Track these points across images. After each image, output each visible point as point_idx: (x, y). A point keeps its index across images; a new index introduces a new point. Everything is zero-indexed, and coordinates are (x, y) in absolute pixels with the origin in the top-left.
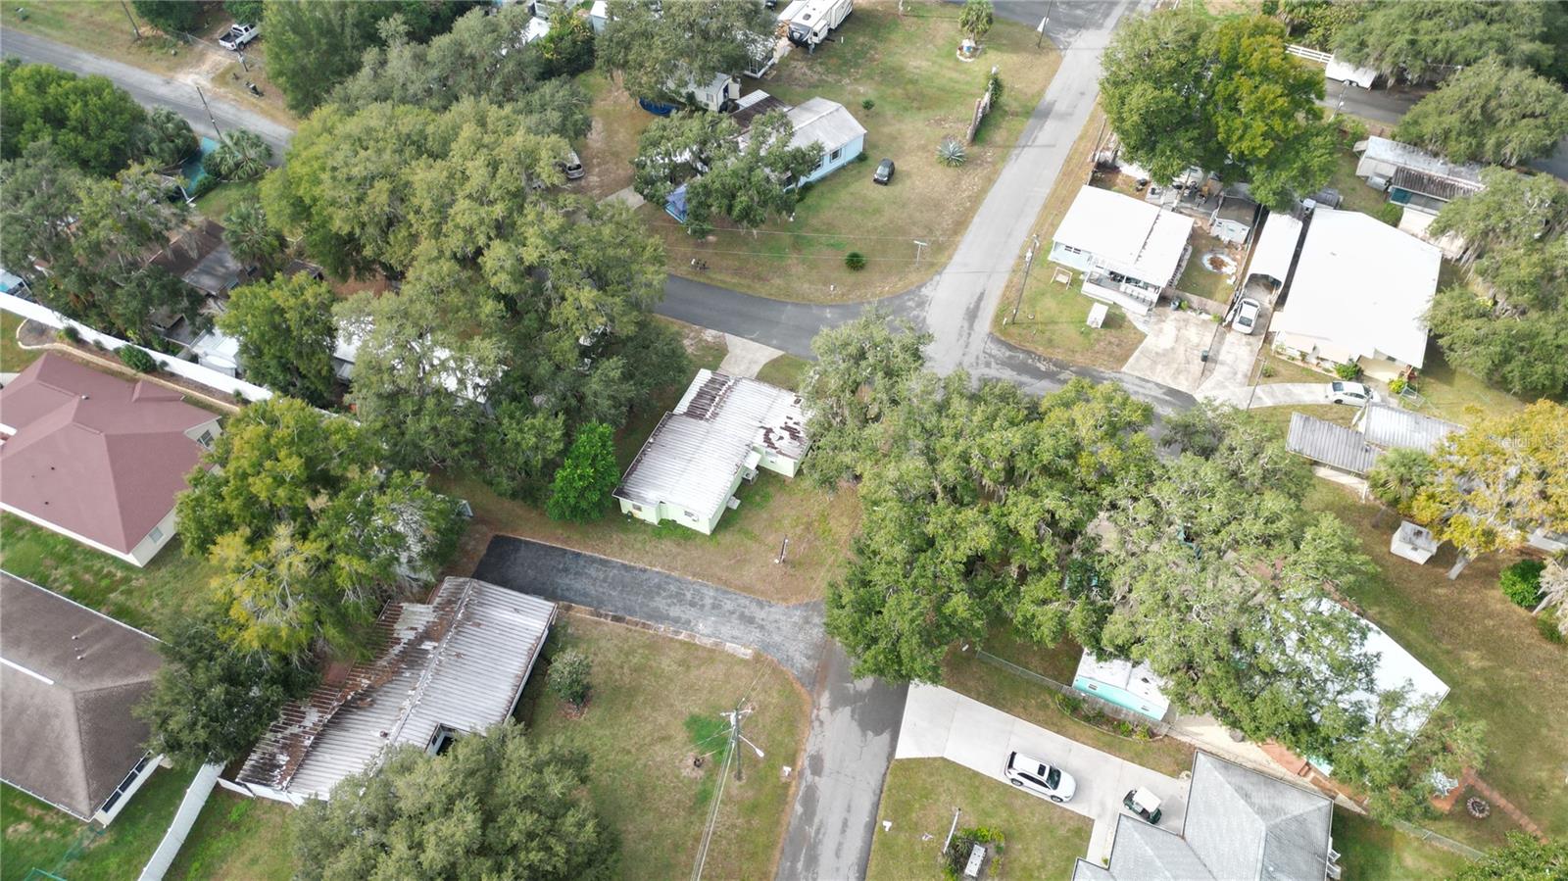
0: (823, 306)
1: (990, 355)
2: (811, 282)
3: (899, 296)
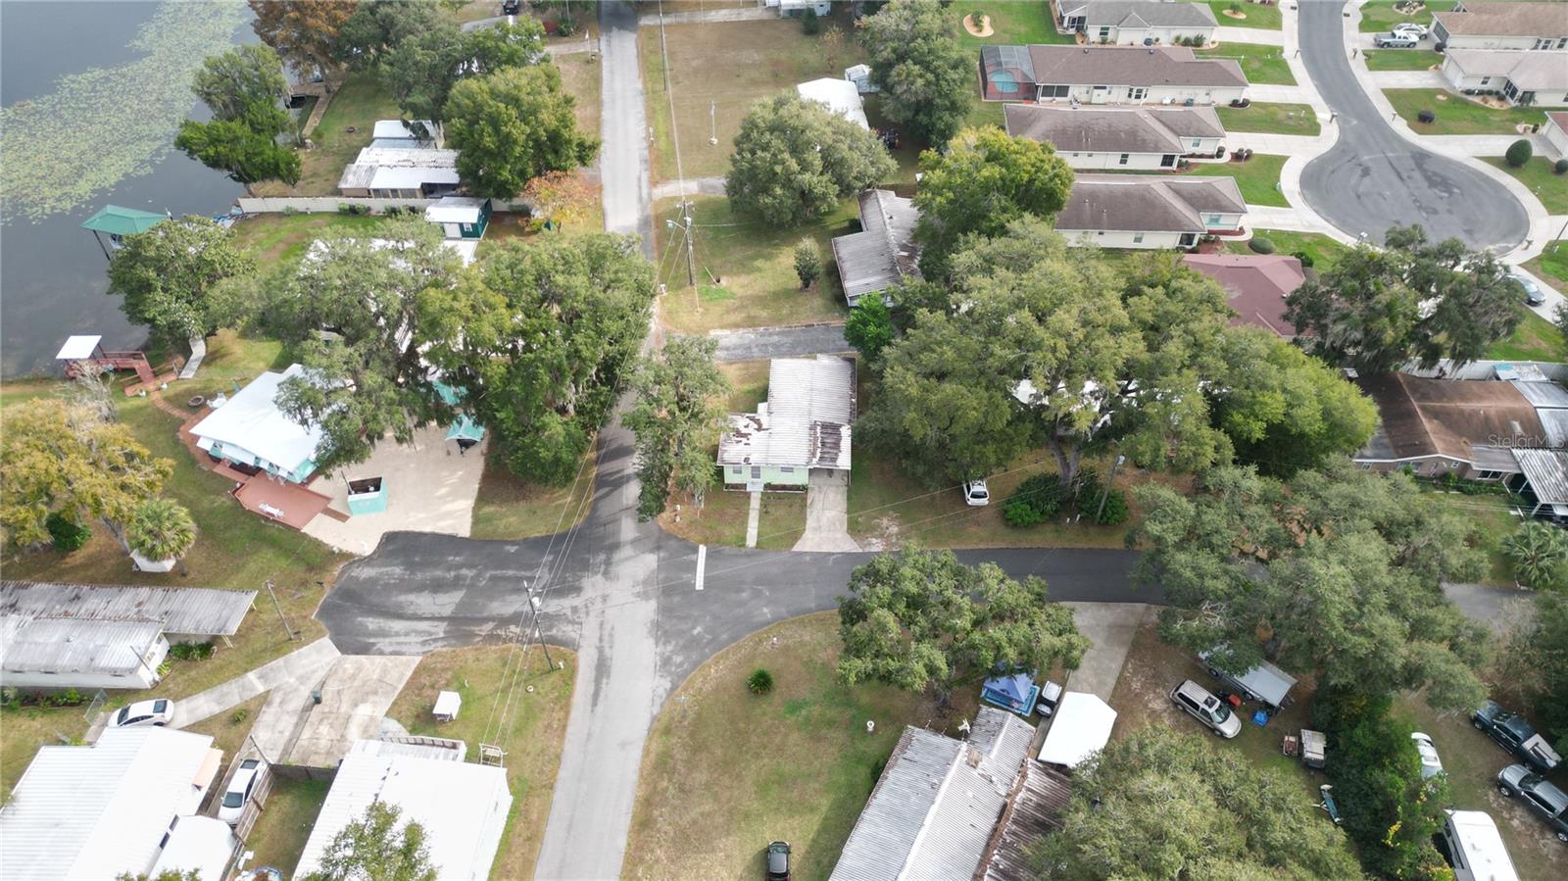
0: (778, 621)
1: (573, 622)
2: (802, 644)
3: (695, 665)
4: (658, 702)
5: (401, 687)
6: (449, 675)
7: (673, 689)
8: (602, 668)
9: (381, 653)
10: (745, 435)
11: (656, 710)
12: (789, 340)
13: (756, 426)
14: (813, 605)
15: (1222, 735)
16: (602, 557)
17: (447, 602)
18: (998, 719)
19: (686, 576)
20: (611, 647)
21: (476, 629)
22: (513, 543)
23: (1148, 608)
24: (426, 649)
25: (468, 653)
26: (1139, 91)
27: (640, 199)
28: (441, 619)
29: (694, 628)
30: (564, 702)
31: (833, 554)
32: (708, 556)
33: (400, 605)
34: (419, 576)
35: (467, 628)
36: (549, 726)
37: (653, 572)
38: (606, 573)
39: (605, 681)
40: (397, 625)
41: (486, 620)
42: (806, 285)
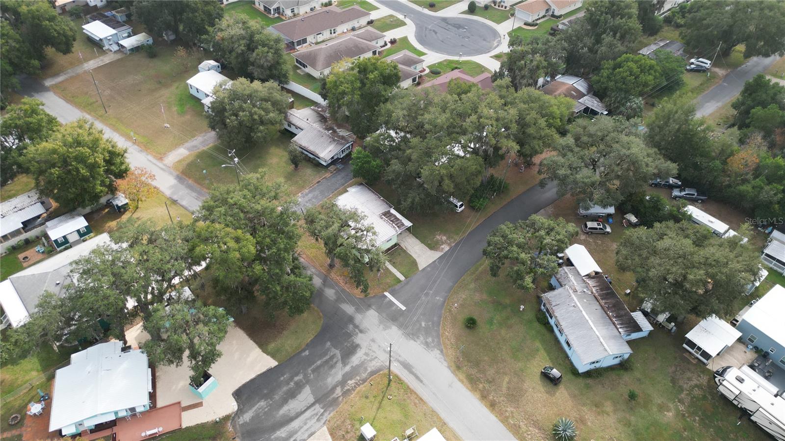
0: (447, 299)
1: (372, 360)
4: (442, 360)
6: (348, 422)
7: (442, 351)
8: (407, 366)
11: (445, 364)
14: (451, 284)
15: (608, 232)
16: (351, 327)
17: (306, 396)
19: (394, 308)
20: (400, 356)
21: (335, 395)
22: (304, 350)
24: (323, 421)
25: (343, 406)
26: (334, 30)
28: (313, 405)
29: (421, 325)
30: (409, 390)
31: (435, 261)
32: (393, 295)
33: (284, 415)
34: (277, 397)
35: (332, 397)
36: (415, 404)
37: (378, 316)
38: (361, 331)
39: (414, 370)
40: (295, 424)
41: (333, 389)
42: (296, 166)
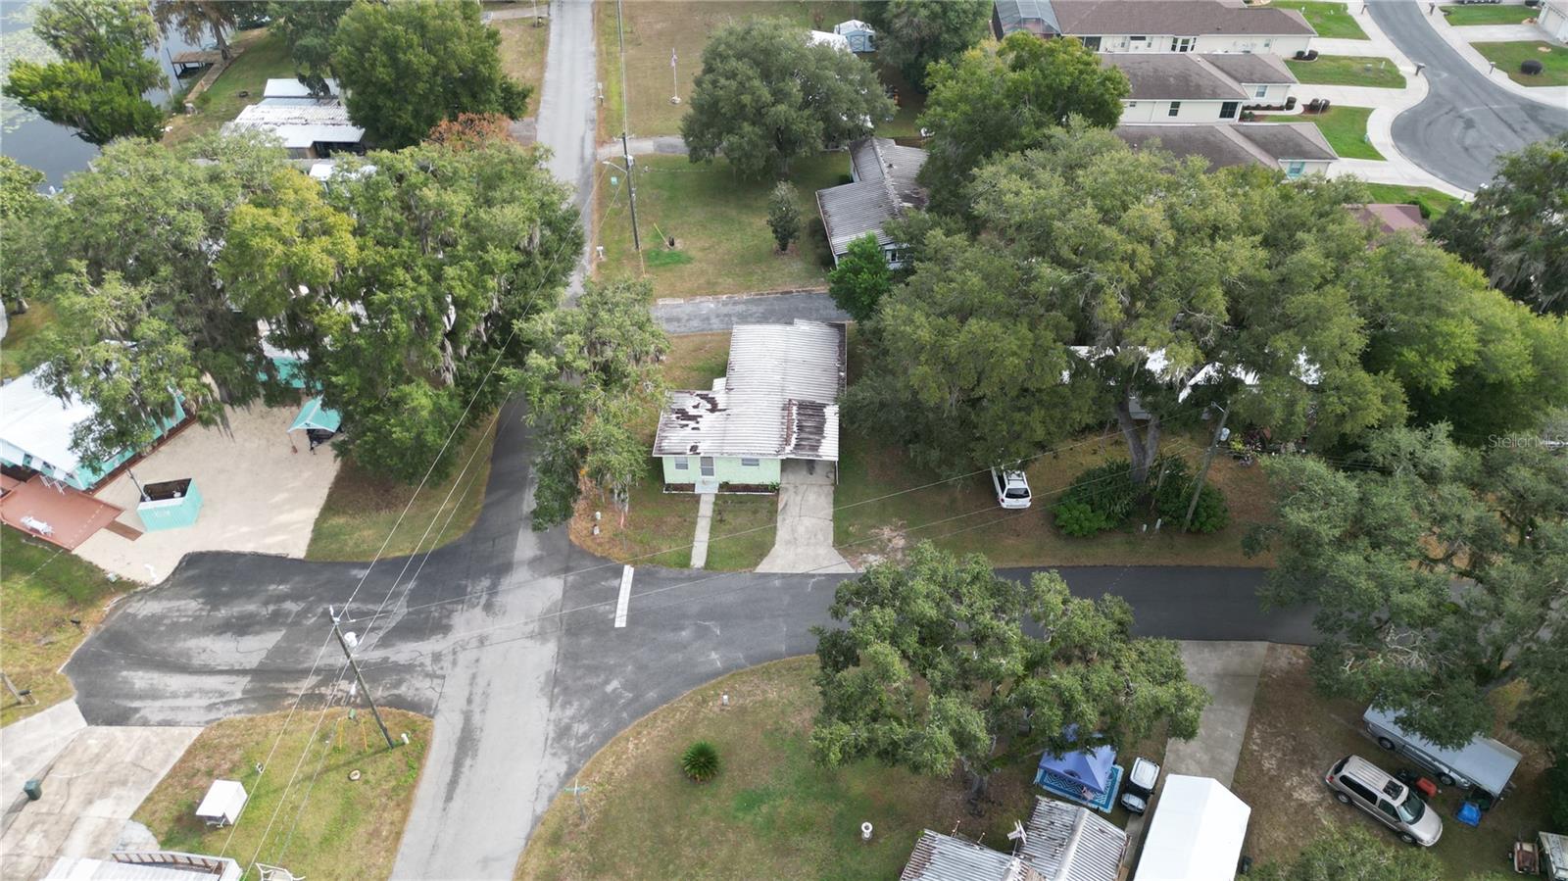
0: (731, 671)
1: (432, 676)
2: (765, 704)
3: (606, 737)
4: (546, 793)
5: (163, 773)
6: (235, 756)
7: (571, 773)
8: (467, 743)
9: (145, 723)
10: (694, 418)
11: (541, 807)
12: (761, 309)
13: (709, 406)
14: (783, 648)
15: (1415, 842)
16: (486, 583)
17: (255, 648)
18: (1067, 819)
19: (602, 608)
20: (483, 711)
21: (290, 686)
22: (364, 566)
23: (1271, 649)
24: (213, 715)
25: (272, 723)
26: (1186, 42)
27: (582, 159)
28: (243, 672)
29: (607, 682)
30: (403, 796)
31: (813, 576)
32: (636, 580)
33: (187, 654)
34: (223, 613)
35: (278, 685)
36: (375, 833)
37: (555, 604)
38: (488, 607)
39: (468, 762)
40: (176, 682)
41: (305, 673)
42: (784, 247)
